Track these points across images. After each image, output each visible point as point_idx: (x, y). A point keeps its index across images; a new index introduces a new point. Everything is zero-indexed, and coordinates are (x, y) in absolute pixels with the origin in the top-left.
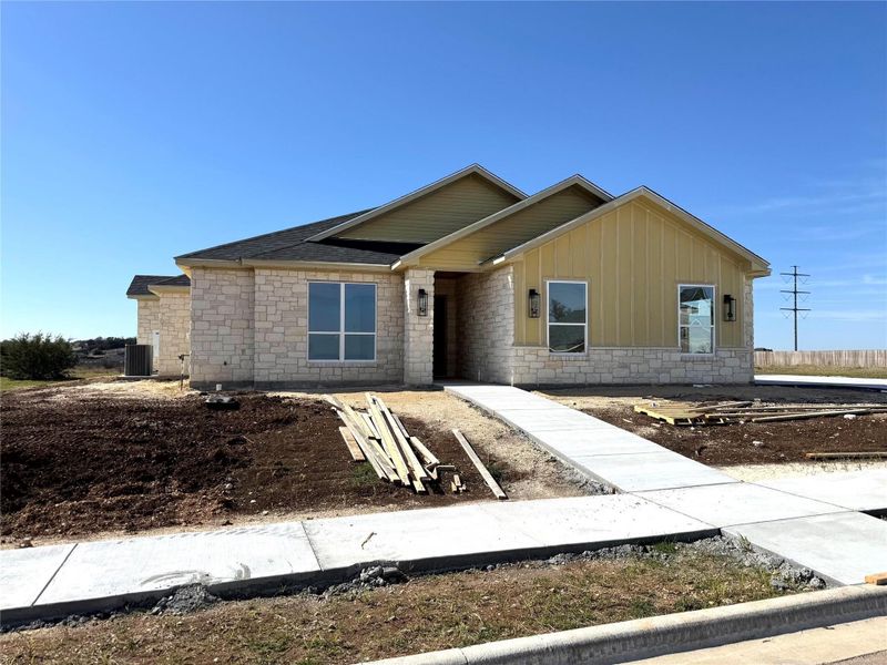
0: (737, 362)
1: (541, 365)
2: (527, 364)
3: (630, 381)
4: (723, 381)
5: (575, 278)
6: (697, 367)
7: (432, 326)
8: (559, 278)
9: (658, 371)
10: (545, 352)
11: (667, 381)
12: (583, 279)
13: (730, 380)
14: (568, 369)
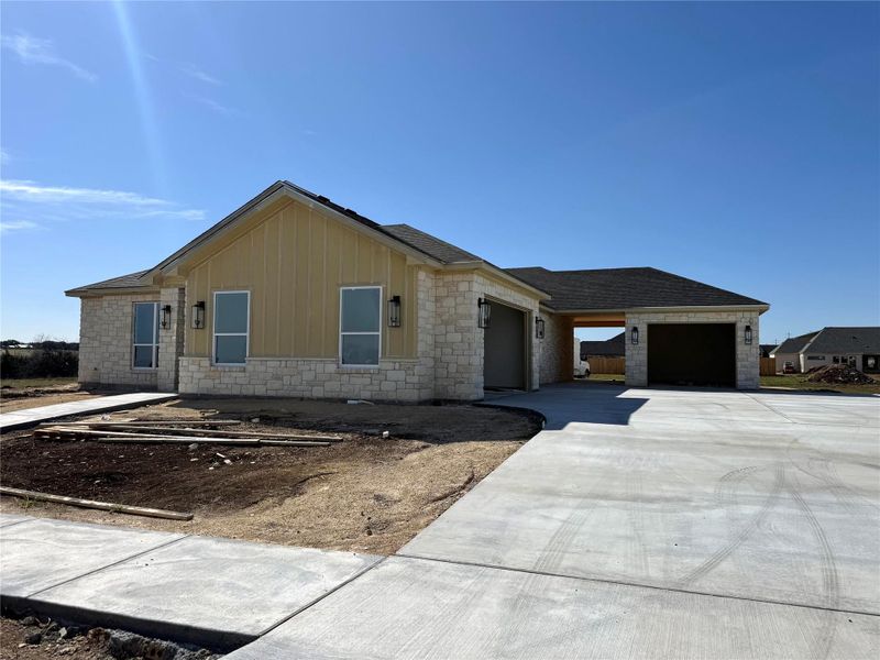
0: (401, 375)
1: (202, 375)
2: (190, 374)
3: (280, 393)
4: (384, 397)
5: (238, 288)
6: (353, 380)
7: (174, 338)
8: (226, 288)
9: (311, 384)
10: (205, 362)
11: (321, 395)
12: (246, 288)
13: (392, 396)
14: (226, 380)
